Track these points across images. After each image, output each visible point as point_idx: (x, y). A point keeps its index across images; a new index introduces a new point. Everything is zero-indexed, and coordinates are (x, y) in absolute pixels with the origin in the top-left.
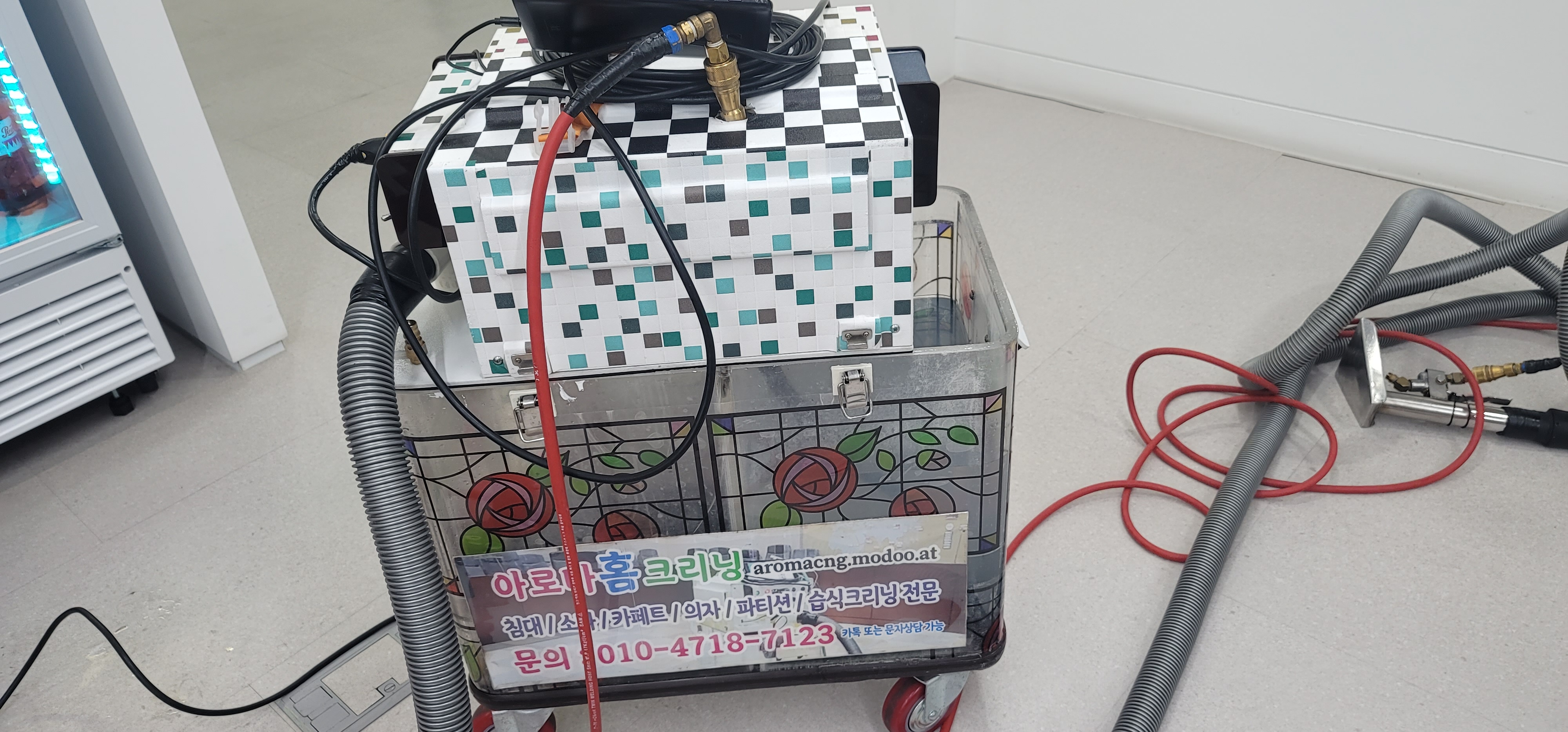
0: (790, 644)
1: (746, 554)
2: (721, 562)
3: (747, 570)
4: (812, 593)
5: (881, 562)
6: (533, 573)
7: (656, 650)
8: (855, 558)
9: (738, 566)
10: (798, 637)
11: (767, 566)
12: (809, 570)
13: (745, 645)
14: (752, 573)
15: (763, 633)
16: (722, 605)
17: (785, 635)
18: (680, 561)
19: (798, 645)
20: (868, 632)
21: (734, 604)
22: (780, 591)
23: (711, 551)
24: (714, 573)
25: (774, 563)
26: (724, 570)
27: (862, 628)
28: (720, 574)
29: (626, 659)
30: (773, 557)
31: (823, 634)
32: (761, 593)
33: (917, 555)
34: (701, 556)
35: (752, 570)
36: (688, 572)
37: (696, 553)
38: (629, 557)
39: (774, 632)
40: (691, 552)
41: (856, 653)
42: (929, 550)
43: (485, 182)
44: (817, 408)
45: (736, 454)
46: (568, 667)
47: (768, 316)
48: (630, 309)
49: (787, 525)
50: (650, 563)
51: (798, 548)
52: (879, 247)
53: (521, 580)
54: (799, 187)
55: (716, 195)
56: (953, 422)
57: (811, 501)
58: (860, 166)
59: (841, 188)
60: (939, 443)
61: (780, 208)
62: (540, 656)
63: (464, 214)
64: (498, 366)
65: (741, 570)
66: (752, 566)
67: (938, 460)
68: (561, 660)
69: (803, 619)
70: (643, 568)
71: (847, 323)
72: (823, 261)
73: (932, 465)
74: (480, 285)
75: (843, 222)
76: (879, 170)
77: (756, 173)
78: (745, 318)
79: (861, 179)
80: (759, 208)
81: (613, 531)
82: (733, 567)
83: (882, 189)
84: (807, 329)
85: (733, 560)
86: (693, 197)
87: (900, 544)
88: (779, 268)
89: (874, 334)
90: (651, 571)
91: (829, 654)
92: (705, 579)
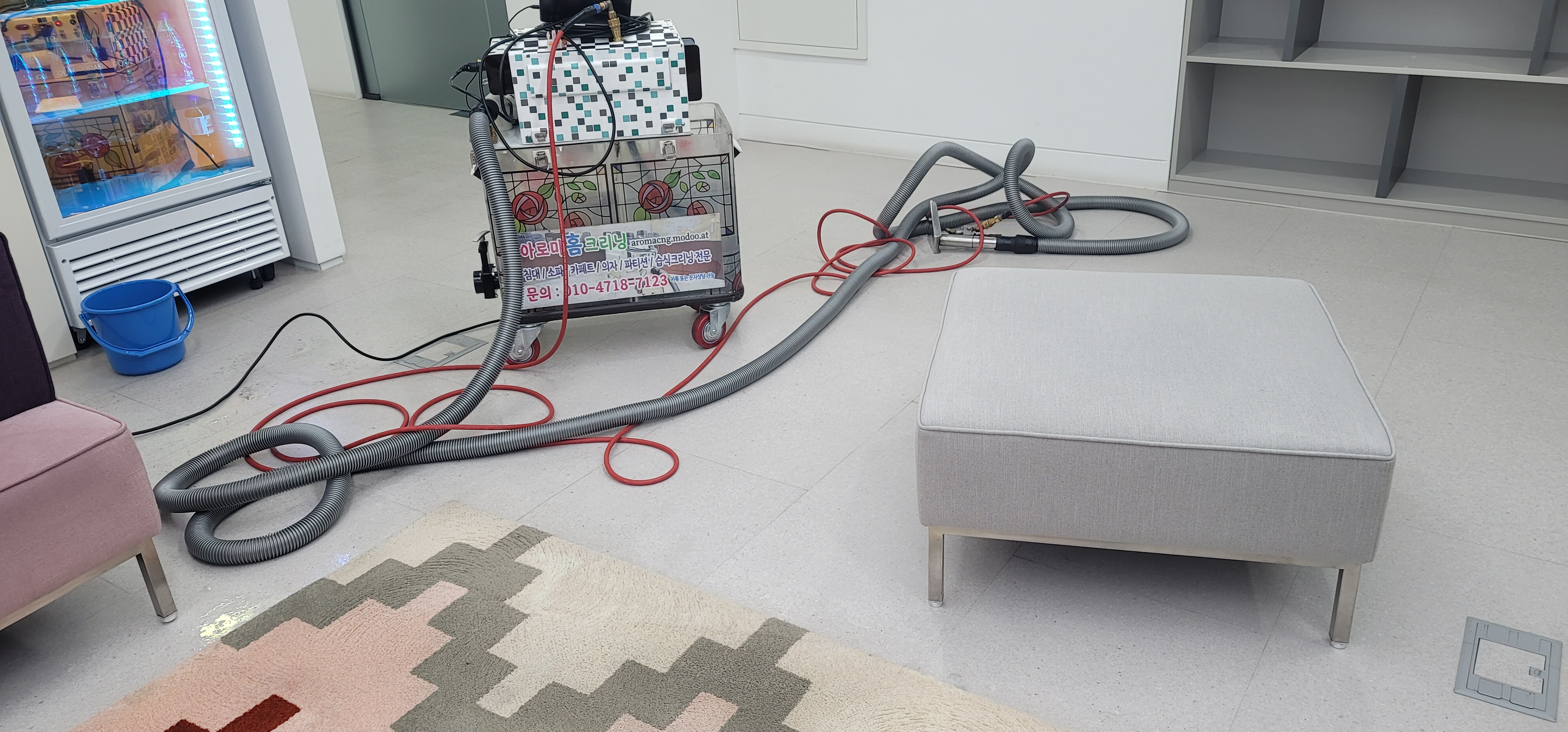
0: (648, 286)
1: (628, 235)
2: (618, 239)
3: (629, 244)
4: (657, 257)
5: (685, 240)
6: (538, 244)
7: (590, 288)
8: (674, 238)
9: (625, 242)
10: (652, 282)
11: (637, 242)
12: (655, 244)
13: (629, 286)
14: (631, 246)
15: (637, 279)
16: (618, 262)
17: (646, 280)
18: (600, 238)
19: (652, 286)
20: (682, 279)
21: (623, 262)
22: (643, 255)
23: (613, 233)
24: (615, 245)
25: (640, 240)
26: (619, 243)
27: (679, 276)
28: (617, 246)
29: (577, 294)
30: (639, 237)
31: (663, 280)
32: (636, 256)
33: (700, 236)
34: (609, 236)
35: (631, 244)
36: (603, 244)
37: (607, 234)
38: (578, 236)
39: (641, 279)
40: (605, 234)
41: (677, 291)
42: (705, 234)
43: (529, 59)
44: (654, 161)
45: (623, 183)
46: (550, 298)
47: (634, 118)
48: (581, 114)
49: (645, 220)
50: (587, 240)
51: (650, 232)
52: (675, 88)
53: (532, 248)
54: (644, 62)
55: (614, 64)
56: (710, 168)
57: (655, 208)
58: (666, 54)
59: (659, 62)
60: (705, 178)
61: (637, 70)
62: (538, 292)
63: (521, 73)
64: (529, 139)
65: (626, 244)
66: (631, 241)
67: (705, 187)
68: (547, 294)
69: (654, 271)
70: (584, 242)
71: (665, 121)
72: (654, 94)
73: (703, 189)
74: (524, 103)
75: (660, 75)
76: (673, 57)
77: (628, 57)
78: (625, 119)
79: (666, 59)
80: (629, 70)
81: (573, 223)
82: (623, 242)
83: (674, 64)
84: (649, 124)
85: (622, 238)
86: (605, 65)
87: (692, 230)
88: (638, 97)
89: (675, 126)
90: (588, 244)
91: (666, 292)
92: (611, 249)
